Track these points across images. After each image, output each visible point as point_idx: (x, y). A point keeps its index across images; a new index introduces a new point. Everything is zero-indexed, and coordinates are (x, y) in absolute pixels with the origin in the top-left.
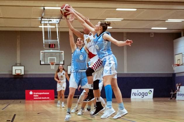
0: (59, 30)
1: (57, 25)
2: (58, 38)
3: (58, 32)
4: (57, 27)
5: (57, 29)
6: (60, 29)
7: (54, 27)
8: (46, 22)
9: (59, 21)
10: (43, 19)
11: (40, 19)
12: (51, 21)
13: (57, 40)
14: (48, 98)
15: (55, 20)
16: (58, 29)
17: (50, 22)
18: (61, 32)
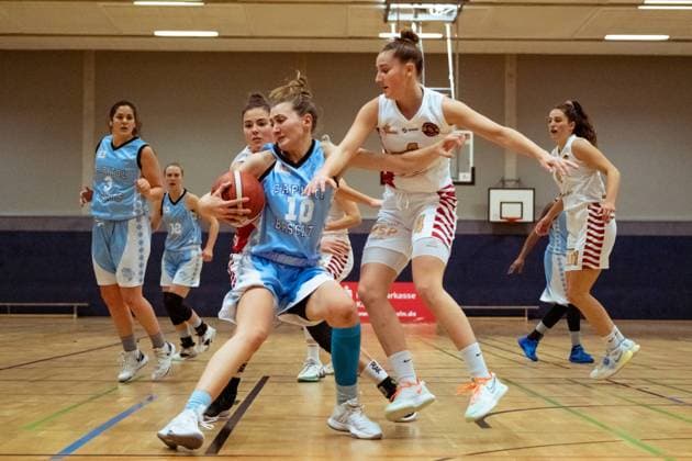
0: (457, 48)
1: (448, 26)
2: (451, 77)
3: (454, 55)
4: (448, 35)
5: (449, 41)
6: (460, 42)
7: (439, 36)
8: (403, 17)
9: (455, 13)
10: (393, 6)
11: (384, 7)
12: (424, 11)
13: (449, 86)
14: (412, 314)
15: (440, 7)
16: (452, 45)
17: (422, 17)
18: (460, 55)
